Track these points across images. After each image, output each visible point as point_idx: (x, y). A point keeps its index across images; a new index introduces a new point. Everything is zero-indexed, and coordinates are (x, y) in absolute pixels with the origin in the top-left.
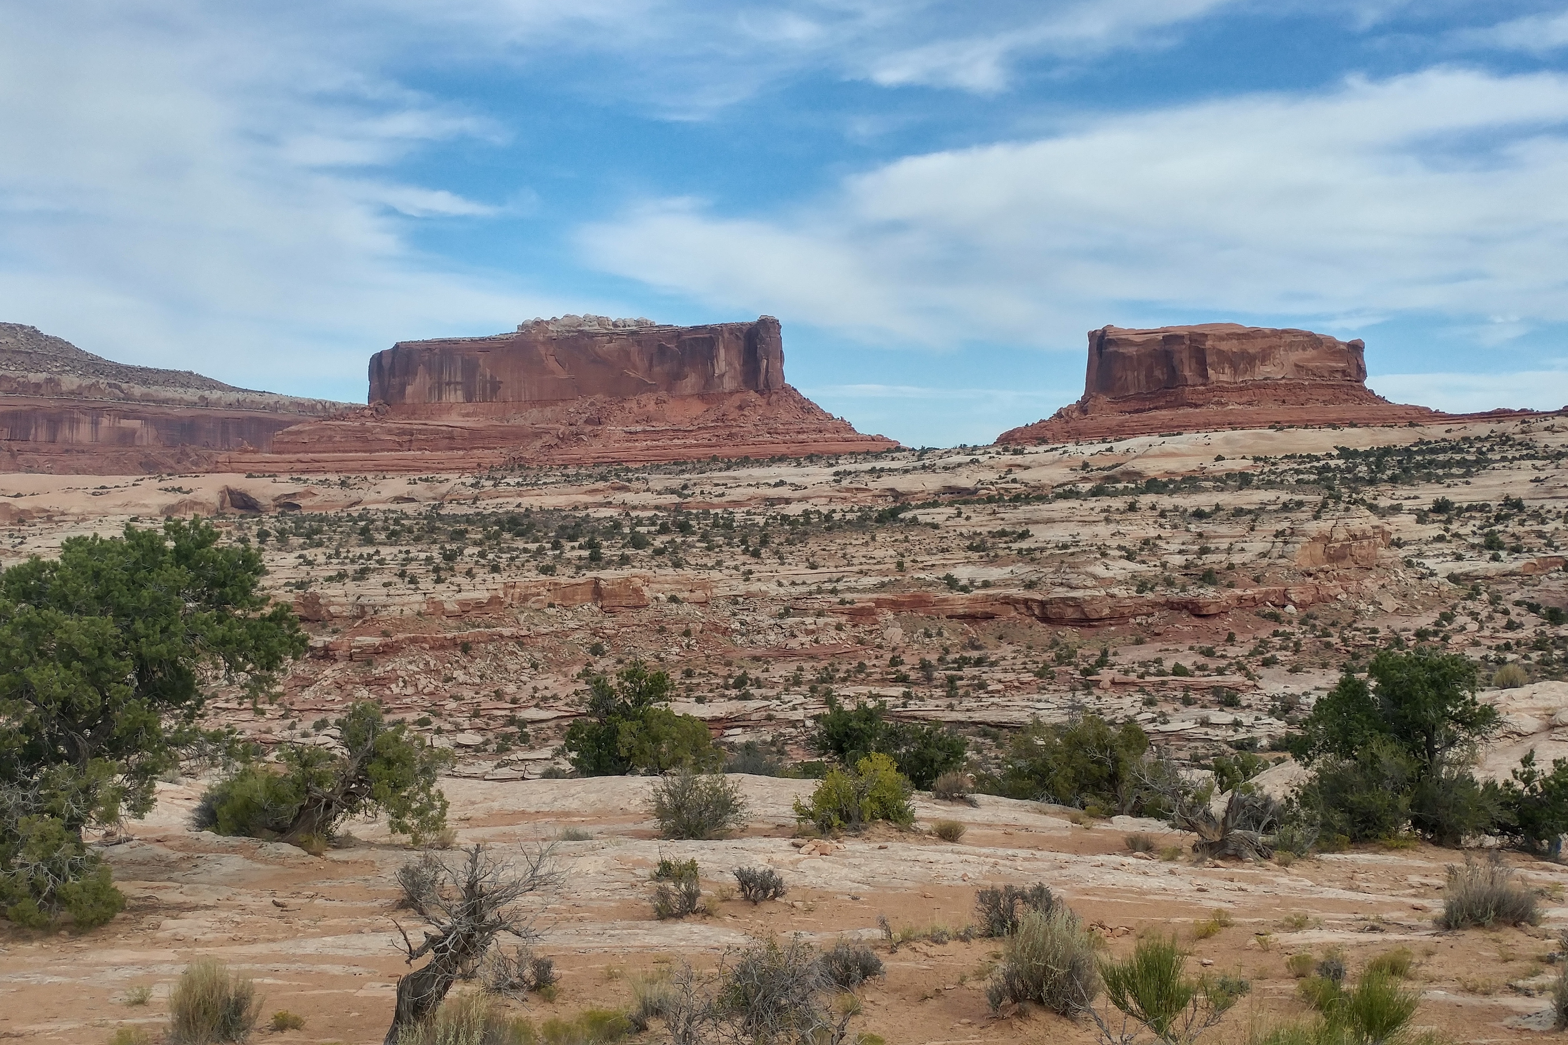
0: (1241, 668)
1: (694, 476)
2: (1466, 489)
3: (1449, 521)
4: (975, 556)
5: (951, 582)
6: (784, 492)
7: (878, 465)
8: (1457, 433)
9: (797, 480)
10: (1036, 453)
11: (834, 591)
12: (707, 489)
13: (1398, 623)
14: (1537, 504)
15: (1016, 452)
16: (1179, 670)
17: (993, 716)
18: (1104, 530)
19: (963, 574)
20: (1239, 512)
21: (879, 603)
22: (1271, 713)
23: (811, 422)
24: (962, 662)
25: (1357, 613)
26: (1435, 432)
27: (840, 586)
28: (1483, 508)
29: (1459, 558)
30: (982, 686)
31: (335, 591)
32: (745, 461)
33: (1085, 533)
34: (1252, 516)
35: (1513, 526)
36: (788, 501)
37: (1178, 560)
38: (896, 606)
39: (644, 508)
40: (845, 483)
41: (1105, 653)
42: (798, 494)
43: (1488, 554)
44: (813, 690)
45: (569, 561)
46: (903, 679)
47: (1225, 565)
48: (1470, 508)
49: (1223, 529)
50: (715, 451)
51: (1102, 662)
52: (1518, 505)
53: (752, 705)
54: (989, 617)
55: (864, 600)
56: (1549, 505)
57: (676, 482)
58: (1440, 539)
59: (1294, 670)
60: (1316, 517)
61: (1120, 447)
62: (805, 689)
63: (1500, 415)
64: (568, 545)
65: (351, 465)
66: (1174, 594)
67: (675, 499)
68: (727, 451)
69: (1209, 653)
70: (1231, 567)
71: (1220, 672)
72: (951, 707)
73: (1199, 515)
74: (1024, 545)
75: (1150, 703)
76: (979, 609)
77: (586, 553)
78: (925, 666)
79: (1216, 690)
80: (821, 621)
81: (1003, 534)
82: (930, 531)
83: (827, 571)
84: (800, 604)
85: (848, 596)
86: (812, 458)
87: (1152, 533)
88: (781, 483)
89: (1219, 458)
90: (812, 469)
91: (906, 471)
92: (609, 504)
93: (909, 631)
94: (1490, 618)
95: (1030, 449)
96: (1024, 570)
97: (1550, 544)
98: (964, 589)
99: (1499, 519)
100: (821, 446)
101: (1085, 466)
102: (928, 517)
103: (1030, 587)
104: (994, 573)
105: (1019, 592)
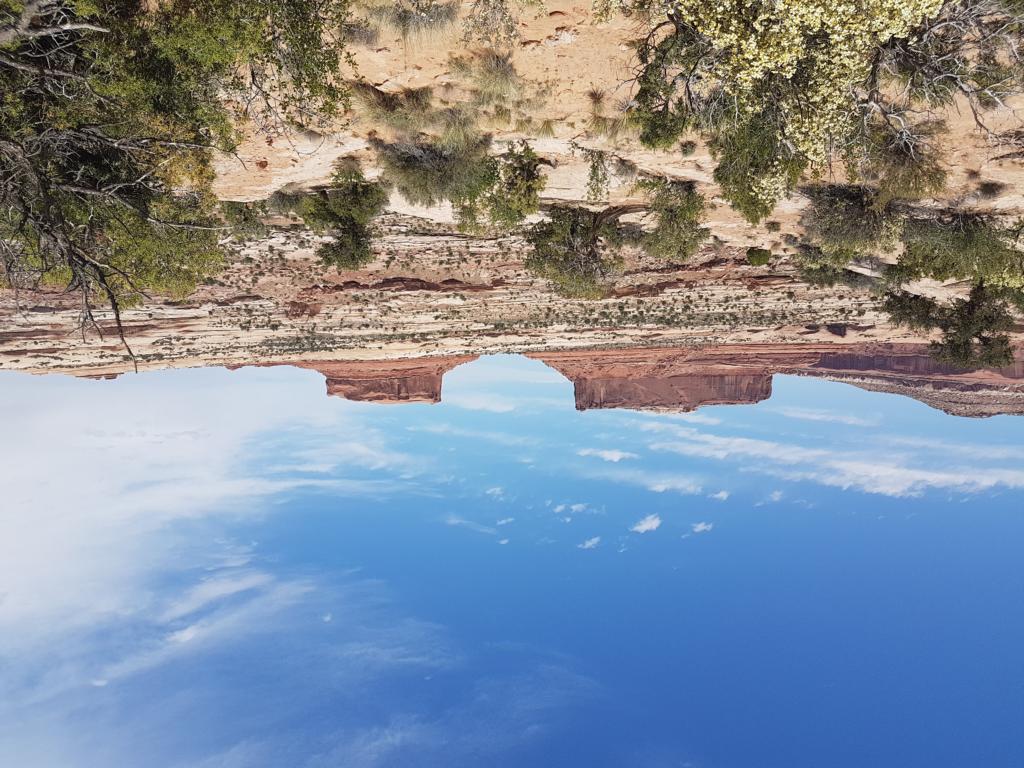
1: (610, 342)
2: (267, 335)
3: (270, 321)
4: (456, 309)
5: (463, 298)
6: (568, 335)
7: (527, 347)
8: (286, 357)
9: (562, 340)
10: (460, 350)
11: (512, 293)
12: (603, 337)
13: (273, 279)
14: (235, 328)
15: (468, 351)
17: (428, 239)
18: (403, 319)
19: (459, 301)
20: (350, 327)
21: (491, 288)
23: (561, 366)
24: (449, 262)
25: (293, 283)
26: (295, 358)
27: (510, 296)
28: (258, 326)
29: (261, 306)
30: (436, 252)
31: (740, 292)
32: (589, 349)
33: (411, 318)
34: (344, 324)
35: (243, 319)
36: (566, 331)
37: (371, 306)
38: (483, 287)
39: (631, 328)
40: (540, 339)
41: (388, 266)
42: (561, 334)
43: (250, 307)
44: (509, 249)
45: (633, 306)
46: (473, 254)
47: (351, 304)
48: (263, 326)
49: (354, 319)
50: (604, 353)
51: (388, 263)
52: (243, 328)
54: (445, 282)
55: (499, 290)
56: (229, 328)
57: (618, 339)
58: (270, 314)
59: (306, 259)
60: (315, 324)
61: (423, 353)
62: (513, 250)
63: (269, 364)
64: (636, 313)
65: (780, 347)
66: (368, 292)
67: (617, 332)
68: (598, 353)
70: (348, 303)
72: (447, 242)
73: (367, 326)
74: (436, 314)
76: (449, 286)
77: (626, 310)
78: (465, 260)
80: (515, 280)
81: (447, 318)
82: (478, 319)
83: (516, 303)
84: (526, 288)
85: (505, 291)
86: (557, 350)
87: (384, 318)
88: (569, 339)
89: (380, 348)
90: (557, 345)
91: (514, 344)
92: (649, 330)
93: (477, 275)
94: (238, 281)
95: (463, 353)
96: (434, 304)
97: (226, 311)
98: (456, 295)
99: (249, 322)
100: (556, 354)
101: (437, 345)
102: (481, 326)
103: (428, 296)
104: (446, 301)
105: (433, 293)
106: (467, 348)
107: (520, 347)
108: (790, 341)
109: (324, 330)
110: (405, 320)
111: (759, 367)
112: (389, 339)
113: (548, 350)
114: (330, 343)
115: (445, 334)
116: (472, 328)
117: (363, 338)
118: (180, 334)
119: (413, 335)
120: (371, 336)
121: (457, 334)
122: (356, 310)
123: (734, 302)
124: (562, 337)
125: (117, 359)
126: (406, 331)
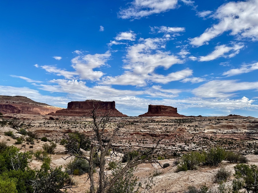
0: (174, 142)
2: (191, 124)
3: (190, 127)
4: (143, 128)
5: (141, 131)
7: (126, 118)
8: (187, 118)
10: (143, 118)
13: (188, 138)
14: (199, 126)
16: (168, 142)
17: (149, 146)
19: (142, 130)
20: (170, 125)
21: (134, 133)
22: (179, 147)
23: (118, 113)
24: (144, 140)
25: (184, 137)
26: (185, 118)
28: (193, 126)
29: (192, 131)
30: (147, 143)
31: (73, 129)
34: (172, 126)
35: (197, 128)
37: (164, 130)
38: (135, 133)
43: (195, 131)
44: (128, 143)
46: (138, 142)
49: (169, 127)
52: (197, 126)
53: (122, 144)
55: (132, 133)
58: (190, 129)
59: (180, 143)
60: (179, 126)
63: (191, 116)
66: (165, 134)
69: (170, 140)
70: (170, 131)
71: (172, 142)
72: (144, 145)
73: (166, 125)
74: (148, 127)
75: (166, 146)
76: (144, 134)
78: (140, 141)
79: (172, 144)
80: (127, 135)
81: (145, 126)
83: (127, 129)
84: (125, 133)
85: (130, 132)
87: (161, 127)
89: (163, 119)
90: (119, 118)
93: (137, 137)
94: (197, 138)
96: (149, 130)
98: (142, 132)
99: (195, 127)
100: (119, 116)
101: (149, 119)
102: (137, 124)
103: (150, 132)
104: (145, 130)
105: (148, 133)
106: (141, 118)
107: (128, 118)
108: (63, 116)
109: (176, 125)
110: (156, 126)
111: (71, 110)
112: (161, 122)
113: (121, 117)
114: (176, 121)
115: (146, 122)
116: (139, 123)
117: (167, 122)
118: (213, 125)
119: (154, 122)
120: (165, 123)
121: (143, 122)
122: (168, 129)
123: (74, 127)
124: (117, 120)
125: (229, 119)
126: (156, 123)
